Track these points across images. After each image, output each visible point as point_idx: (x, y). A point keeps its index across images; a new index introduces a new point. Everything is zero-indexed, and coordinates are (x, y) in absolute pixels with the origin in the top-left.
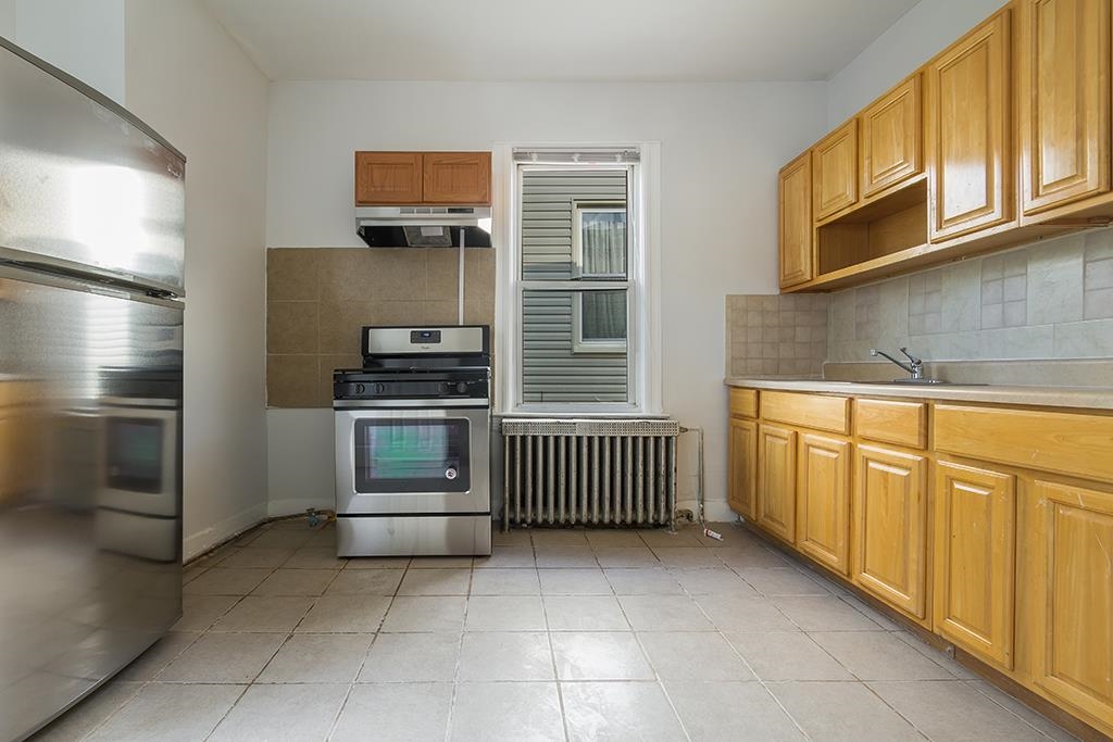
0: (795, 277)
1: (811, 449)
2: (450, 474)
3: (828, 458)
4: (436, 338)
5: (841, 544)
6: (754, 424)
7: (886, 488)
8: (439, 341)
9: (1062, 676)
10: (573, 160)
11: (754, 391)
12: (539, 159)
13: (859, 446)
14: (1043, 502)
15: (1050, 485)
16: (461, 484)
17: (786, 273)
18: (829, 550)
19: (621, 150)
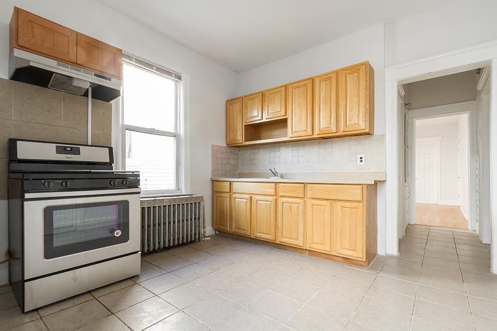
0: (236, 141)
1: (259, 202)
2: (117, 234)
3: (267, 204)
4: (77, 152)
5: (273, 231)
6: (229, 195)
7: (291, 210)
8: (80, 154)
9: (343, 249)
10: (153, 69)
11: (229, 182)
12: (136, 62)
13: (280, 199)
14: (339, 207)
15: (340, 203)
16: (125, 238)
17: (231, 139)
18: (267, 234)
19: (175, 73)
